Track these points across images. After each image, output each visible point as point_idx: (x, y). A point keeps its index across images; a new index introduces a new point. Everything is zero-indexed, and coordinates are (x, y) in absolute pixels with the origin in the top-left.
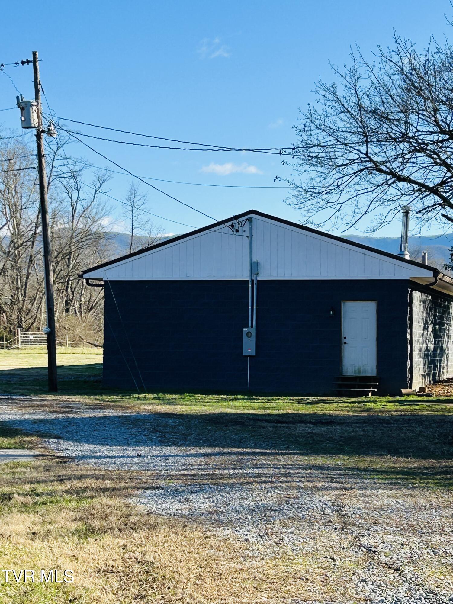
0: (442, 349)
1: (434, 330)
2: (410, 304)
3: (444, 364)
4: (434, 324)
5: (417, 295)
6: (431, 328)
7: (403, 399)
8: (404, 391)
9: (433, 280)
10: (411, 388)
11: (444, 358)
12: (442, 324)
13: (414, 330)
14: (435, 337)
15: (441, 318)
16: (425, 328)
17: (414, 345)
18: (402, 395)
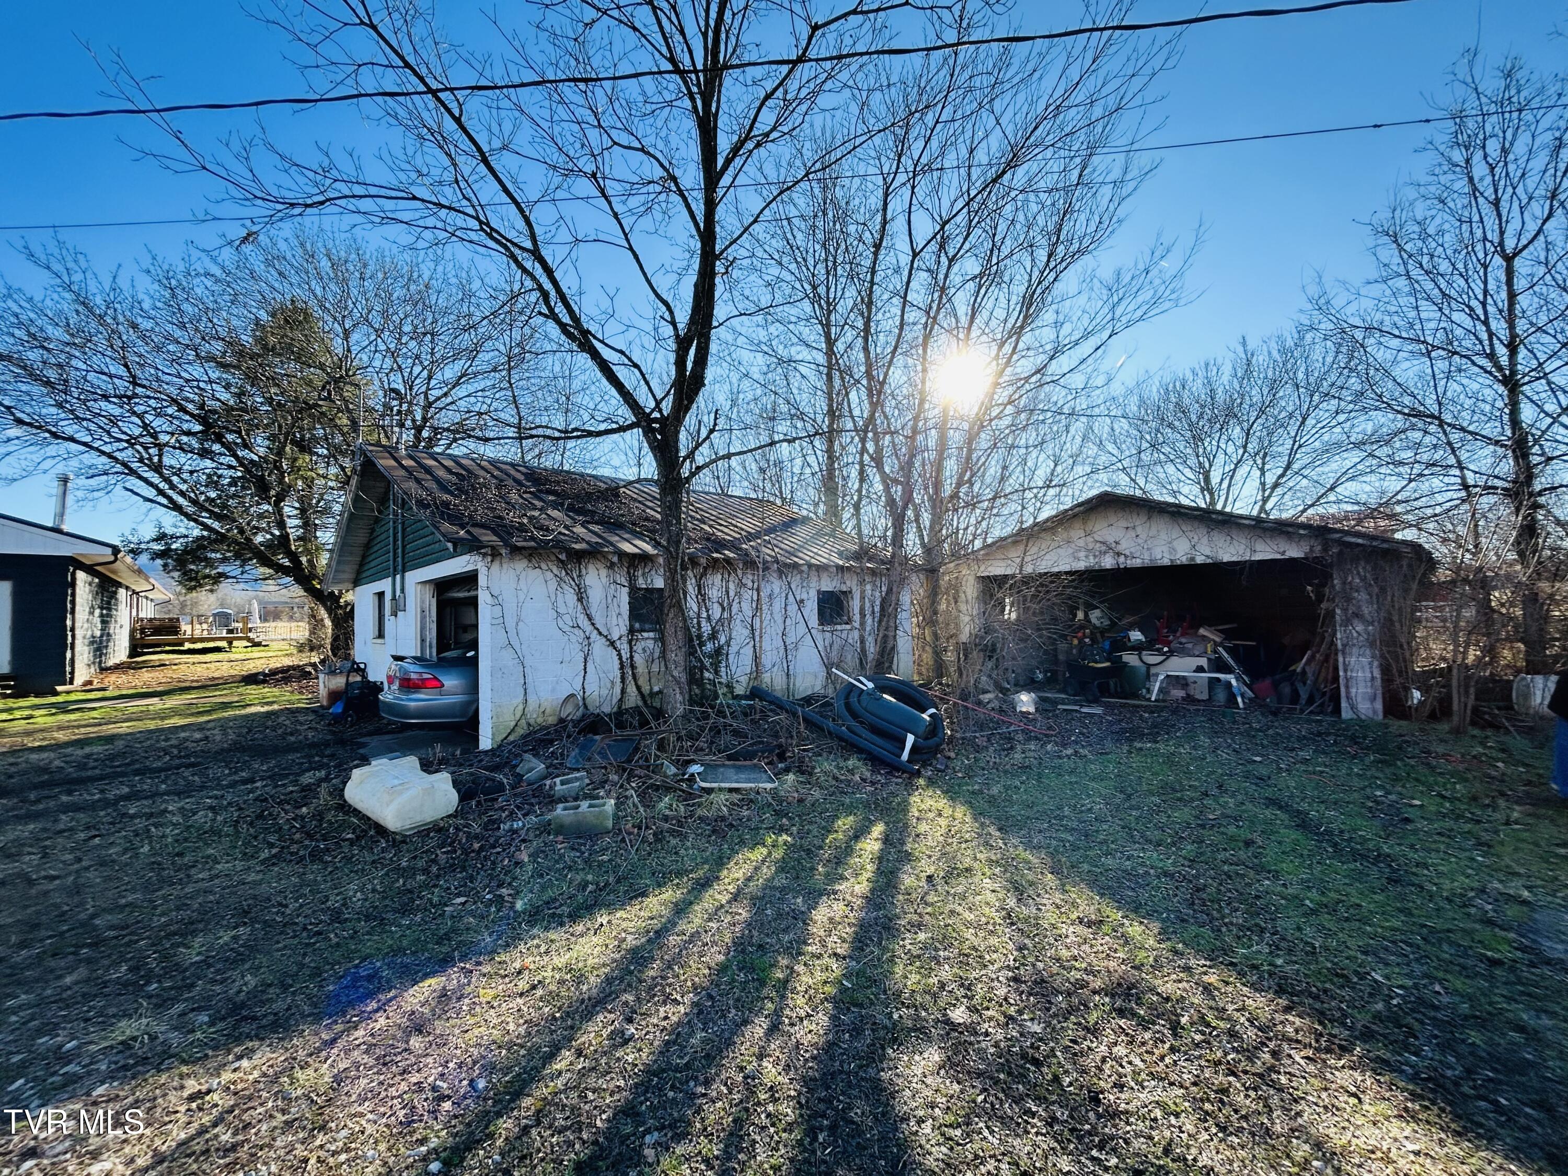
0: (109, 635)
1: (102, 615)
2: (73, 584)
3: (110, 650)
4: (102, 608)
5: (81, 576)
6: (97, 612)
7: (60, 699)
8: (59, 688)
9: (112, 558)
10: (71, 683)
11: (111, 644)
12: (109, 609)
13: (77, 616)
14: (103, 622)
15: (109, 603)
16: (91, 613)
17: (77, 632)
18: (56, 694)
